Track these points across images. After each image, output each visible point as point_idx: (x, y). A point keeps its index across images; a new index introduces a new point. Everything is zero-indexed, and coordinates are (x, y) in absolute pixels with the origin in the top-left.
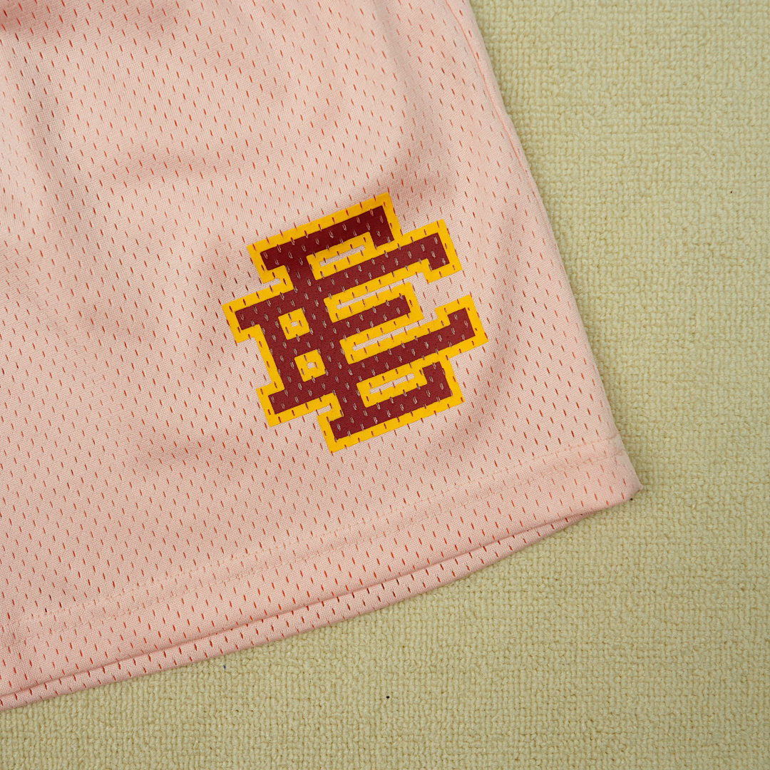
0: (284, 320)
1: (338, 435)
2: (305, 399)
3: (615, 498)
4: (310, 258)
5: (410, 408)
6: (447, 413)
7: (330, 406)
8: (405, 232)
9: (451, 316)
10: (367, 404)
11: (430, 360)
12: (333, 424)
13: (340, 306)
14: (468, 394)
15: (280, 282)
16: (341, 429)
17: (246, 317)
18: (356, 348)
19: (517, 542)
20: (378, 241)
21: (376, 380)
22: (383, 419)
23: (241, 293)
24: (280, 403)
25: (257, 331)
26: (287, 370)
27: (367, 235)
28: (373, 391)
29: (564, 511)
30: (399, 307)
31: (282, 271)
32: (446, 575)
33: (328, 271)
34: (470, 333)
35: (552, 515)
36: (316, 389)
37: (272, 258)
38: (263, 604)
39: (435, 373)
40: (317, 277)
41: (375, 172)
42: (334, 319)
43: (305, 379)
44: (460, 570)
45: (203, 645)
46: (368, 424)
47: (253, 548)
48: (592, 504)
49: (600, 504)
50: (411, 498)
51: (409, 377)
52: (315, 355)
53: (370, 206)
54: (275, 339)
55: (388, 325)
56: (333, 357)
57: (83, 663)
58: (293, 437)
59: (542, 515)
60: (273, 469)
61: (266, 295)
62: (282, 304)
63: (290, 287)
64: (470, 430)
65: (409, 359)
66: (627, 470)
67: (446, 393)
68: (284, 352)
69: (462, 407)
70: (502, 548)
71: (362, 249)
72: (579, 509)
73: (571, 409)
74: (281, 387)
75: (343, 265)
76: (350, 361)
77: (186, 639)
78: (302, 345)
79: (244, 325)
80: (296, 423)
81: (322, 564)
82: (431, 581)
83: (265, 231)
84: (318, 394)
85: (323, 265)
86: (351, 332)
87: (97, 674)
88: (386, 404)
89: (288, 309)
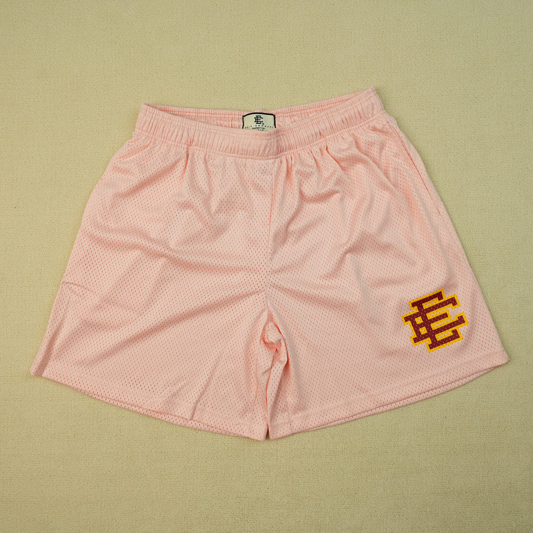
0: (416, 319)
1: (431, 348)
2: (422, 339)
3: (504, 362)
4: (423, 304)
5: (449, 341)
6: (459, 342)
7: (428, 341)
8: (446, 297)
9: (458, 317)
10: (438, 340)
11: (454, 328)
12: (429, 345)
13: (430, 316)
14: (464, 337)
15: (415, 310)
16: (432, 346)
17: (407, 319)
18: (435, 326)
19: (478, 375)
20: (439, 299)
21: (440, 334)
22: (442, 344)
23: (405, 313)
24: (416, 340)
25: (409, 322)
27: (437, 298)
28: (439, 337)
29: (490, 366)
30: (445, 316)
31: (416, 307)
32: (460, 384)
33: (427, 307)
34: (464, 322)
35: (487, 367)
36: (425, 337)
37: (414, 305)
38: (414, 392)
39: (455, 332)
40: (424, 308)
41: (440, 284)
42: (429, 319)
43: (422, 334)
44: (464, 382)
45: (398, 403)
46: (439, 345)
47: (410, 378)
48: (497, 364)
49: (500, 364)
50: (450, 364)
51: (448, 333)
52: (424, 328)
53: (438, 291)
54: (414, 324)
55: (442, 320)
56: (429, 329)
57: (367, 409)
58: (420, 349)
59: (484, 367)
60: (415, 357)
61: (412, 313)
62: (416, 315)
63: (418, 311)
64: (465, 346)
66: (506, 355)
67: (458, 337)
68: (416, 327)
69: (463, 340)
70: (474, 376)
71: (436, 301)
72: (494, 365)
73: (491, 340)
74: (416, 336)
75: (431, 305)
76: (433, 329)
77: (390, 403)
78: (421, 326)
79: (406, 321)
80: (420, 345)
81: (428, 381)
82: (456, 386)
83: (413, 298)
84: (425, 338)
85: (426, 306)
86: (433, 322)
87: (370, 412)
88: (442, 340)
89: (417, 317)
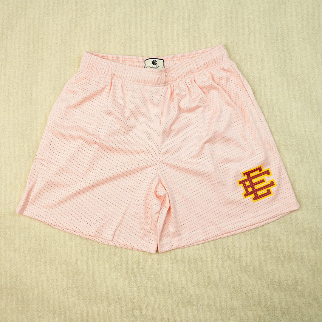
0: (246, 183)
1: (254, 200)
2: (249, 195)
3: (297, 209)
4: (250, 174)
5: (265, 196)
6: (271, 196)
7: (253, 196)
8: (264, 170)
9: (271, 182)
10: (258, 195)
11: (268, 189)
12: (253, 198)
13: (254, 181)
14: (274, 194)
15: (246, 177)
16: (255, 199)
17: (240, 183)
18: (257, 187)
19: (282, 216)
20: (260, 171)
21: (260, 192)
22: (261, 197)
23: (240, 179)
24: (246, 195)
25: (242, 185)
26: (247, 190)
27: (259, 170)
28: (259, 193)
29: (289, 211)
30: (263, 181)
31: (246, 176)
32: (271, 221)
33: (253, 176)
34: (274, 185)
35: (287, 211)
36: (251, 193)
37: (245, 174)
38: (244, 226)
39: (269, 190)
40: (251, 176)
41: (261, 162)
42: (253, 183)
43: (249, 192)
44: (273, 220)
45: (234, 232)
46: (259, 198)
47: (242, 217)
48: (293, 209)
49: (294, 210)
50: (265, 209)
51: (265, 191)
52: (251, 188)
53: (259, 167)
54: (245, 186)
55: (261, 183)
56: (253, 188)
57: (216, 235)
58: (248, 200)
59: (286, 212)
60: (245, 205)
61: (243, 179)
62: (246, 181)
63: (247, 178)
64: (274, 199)
65: (265, 188)
66: (298, 204)
67: (271, 193)
68: (246, 188)
69: (273, 195)
70: (279, 217)
71: (258, 172)
72: (291, 210)
73: (290, 196)
74: (246, 193)
75: (255, 175)
76: (256, 189)
77: (230, 232)
78: (249, 187)
79: (240, 184)
80: (248, 198)
81: (252, 219)
82: (269, 222)
83: (244, 170)
84: (251, 194)
85: (252, 175)
86: (256, 185)
87: (218, 237)
88: (261, 195)
89: (247, 181)
